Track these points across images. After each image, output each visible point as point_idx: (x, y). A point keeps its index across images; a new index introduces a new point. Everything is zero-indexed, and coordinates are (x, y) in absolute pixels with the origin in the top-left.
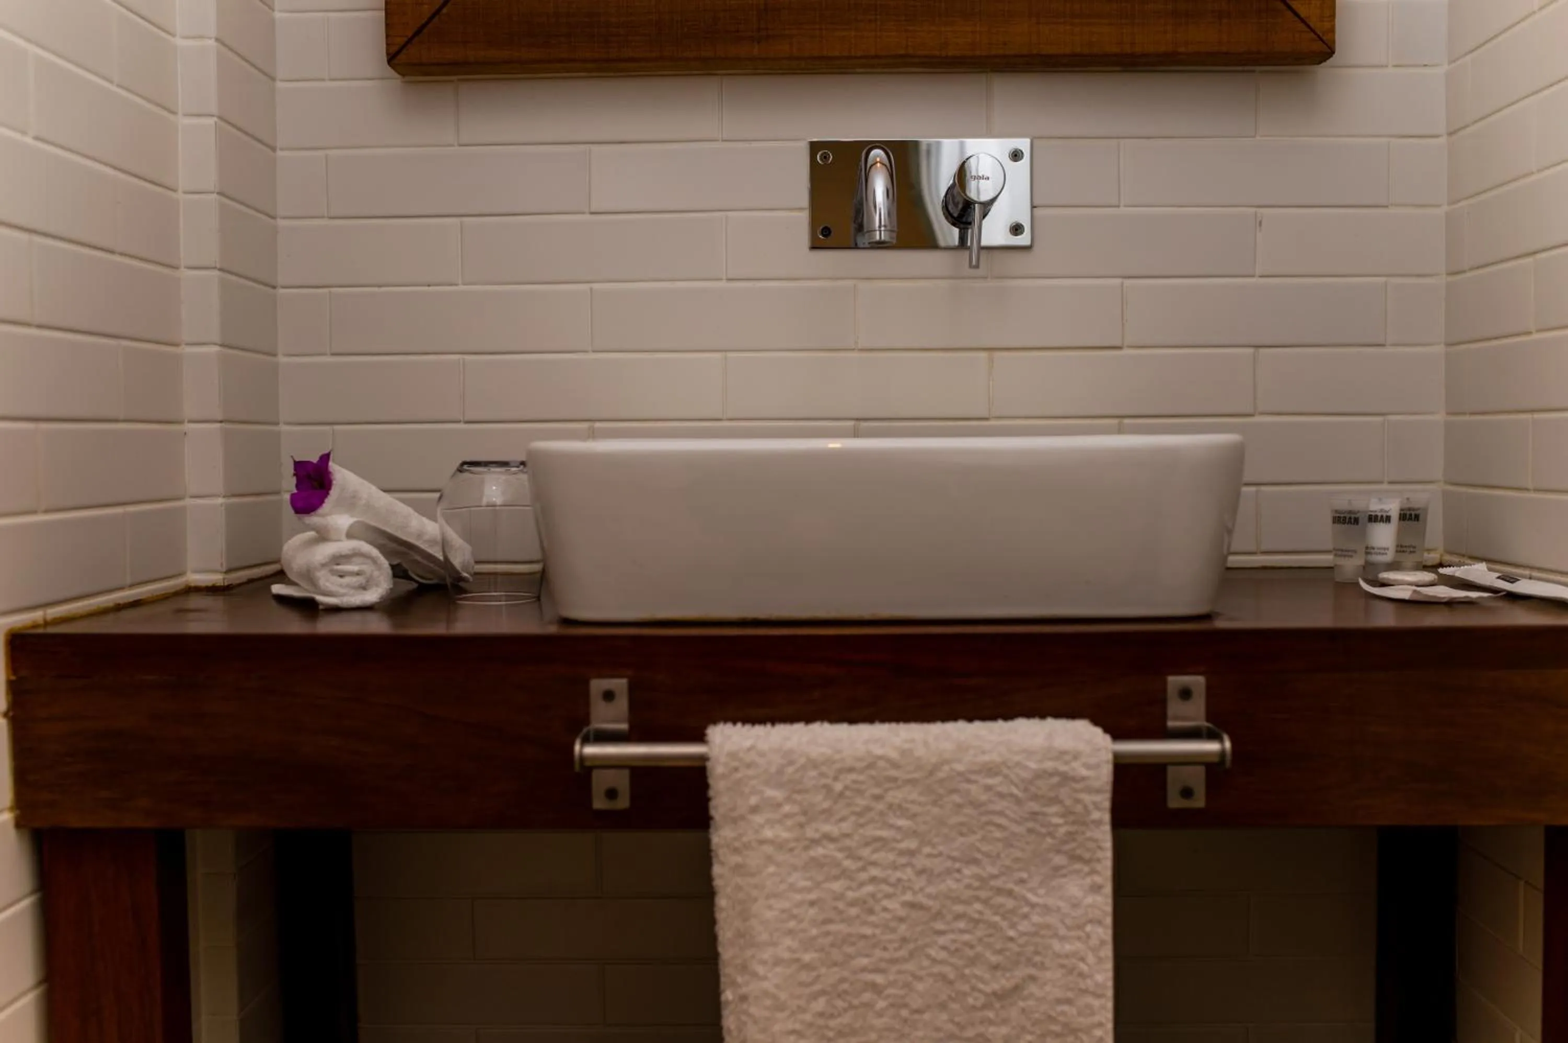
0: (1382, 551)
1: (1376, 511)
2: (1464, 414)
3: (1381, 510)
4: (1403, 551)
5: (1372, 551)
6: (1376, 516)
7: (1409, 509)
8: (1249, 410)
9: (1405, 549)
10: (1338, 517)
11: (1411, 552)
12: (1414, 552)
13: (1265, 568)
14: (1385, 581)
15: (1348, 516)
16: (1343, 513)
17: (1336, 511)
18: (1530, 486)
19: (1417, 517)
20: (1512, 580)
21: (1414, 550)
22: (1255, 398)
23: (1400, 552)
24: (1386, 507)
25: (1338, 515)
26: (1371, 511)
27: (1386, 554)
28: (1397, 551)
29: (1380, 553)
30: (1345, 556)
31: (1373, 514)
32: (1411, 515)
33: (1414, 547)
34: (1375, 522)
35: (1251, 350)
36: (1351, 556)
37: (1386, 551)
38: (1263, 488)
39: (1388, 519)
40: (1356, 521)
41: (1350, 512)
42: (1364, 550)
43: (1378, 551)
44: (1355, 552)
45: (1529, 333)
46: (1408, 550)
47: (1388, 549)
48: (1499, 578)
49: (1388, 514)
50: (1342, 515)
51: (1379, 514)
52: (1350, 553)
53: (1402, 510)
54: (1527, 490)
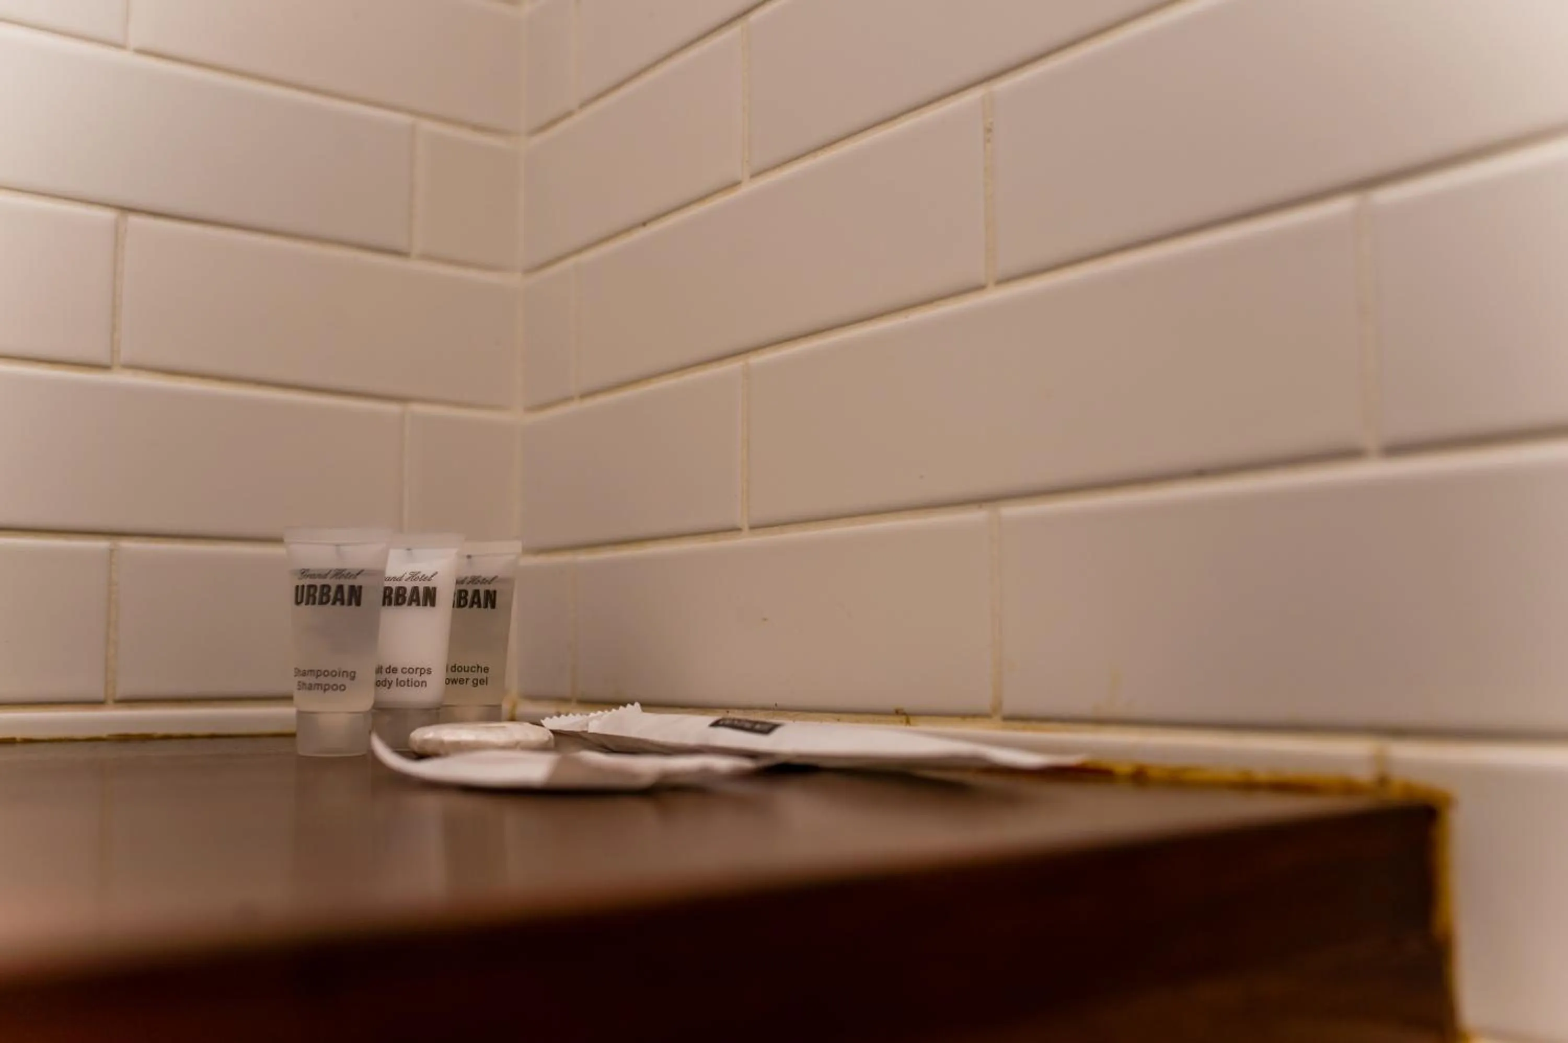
0: (416, 677)
1: (400, 579)
2: (567, 399)
3: (414, 576)
4: (461, 681)
5: (392, 677)
6: (401, 591)
7: (474, 580)
8: (99, 353)
9: (463, 675)
10: (310, 586)
11: (476, 683)
12: (483, 682)
13: (125, 739)
14: (429, 749)
15: (333, 583)
16: (325, 576)
17: (304, 573)
18: (742, 521)
19: (491, 599)
20: (766, 727)
21: (483, 675)
22: (114, 328)
23: (454, 681)
24: (425, 568)
25: (307, 582)
26: (389, 579)
27: (424, 683)
28: (450, 681)
29: (408, 683)
30: (325, 688)
31: (394, 585)
32: (477, 592)
33: (486, 670)
34: (398, 604)
35: (109, 215)
36: (342, 688)
37: (425, 677)
38: (127, 544)
39: (430, 597)
40: (356, 595)
41: (339, 573)
42: (372, 677)
43: (405, 677)
44: (352, 676)
45: (735, 184)
46: (471, 676)
47: (429, 671)
48: (716, 724)
49: (430, 585)
50: (319, 582)
51: (409, 586)
52: (339, 681)
53: (458, 582)
54: (736, 529)
